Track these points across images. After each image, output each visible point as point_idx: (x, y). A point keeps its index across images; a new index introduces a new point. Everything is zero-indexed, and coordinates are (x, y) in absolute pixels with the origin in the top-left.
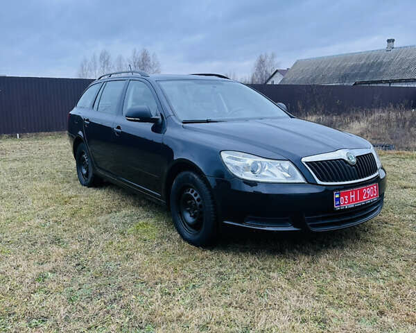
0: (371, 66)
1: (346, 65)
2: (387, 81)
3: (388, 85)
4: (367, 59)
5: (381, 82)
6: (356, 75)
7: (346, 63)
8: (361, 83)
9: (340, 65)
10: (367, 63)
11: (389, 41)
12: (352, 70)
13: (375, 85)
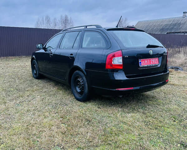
0: (175, 25)
1: (162, 24)
2: (183, 32)
3: (183, 34)
4: (173, 21)
5: (180, 32)
6: (168, 29)
7: (163, 23)
8: (170, 33)
9: (159, 24)
10: (173, 23)
11: (184, 13)
12: (166, 27)
13: (177, 34)
